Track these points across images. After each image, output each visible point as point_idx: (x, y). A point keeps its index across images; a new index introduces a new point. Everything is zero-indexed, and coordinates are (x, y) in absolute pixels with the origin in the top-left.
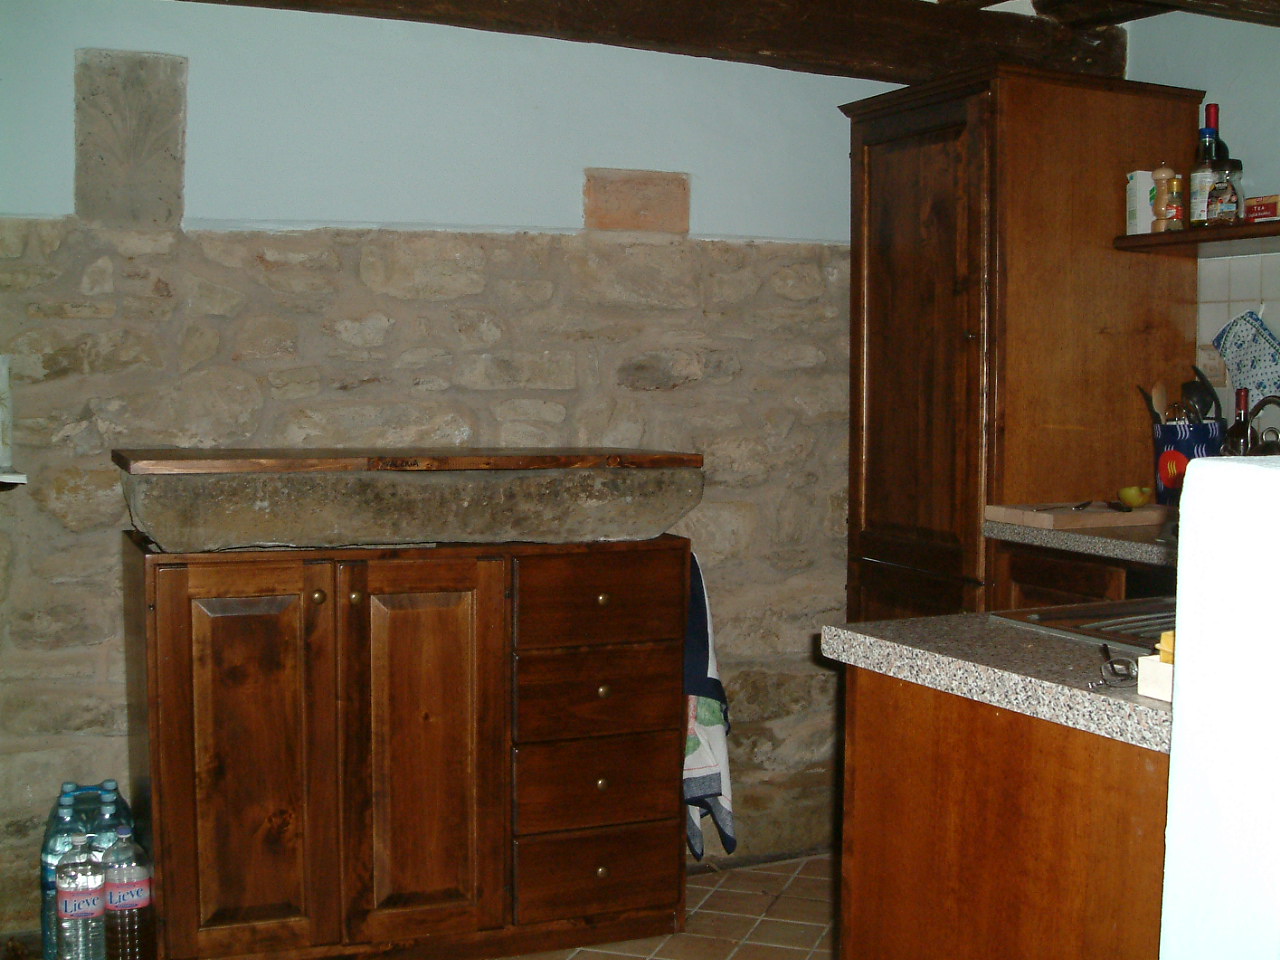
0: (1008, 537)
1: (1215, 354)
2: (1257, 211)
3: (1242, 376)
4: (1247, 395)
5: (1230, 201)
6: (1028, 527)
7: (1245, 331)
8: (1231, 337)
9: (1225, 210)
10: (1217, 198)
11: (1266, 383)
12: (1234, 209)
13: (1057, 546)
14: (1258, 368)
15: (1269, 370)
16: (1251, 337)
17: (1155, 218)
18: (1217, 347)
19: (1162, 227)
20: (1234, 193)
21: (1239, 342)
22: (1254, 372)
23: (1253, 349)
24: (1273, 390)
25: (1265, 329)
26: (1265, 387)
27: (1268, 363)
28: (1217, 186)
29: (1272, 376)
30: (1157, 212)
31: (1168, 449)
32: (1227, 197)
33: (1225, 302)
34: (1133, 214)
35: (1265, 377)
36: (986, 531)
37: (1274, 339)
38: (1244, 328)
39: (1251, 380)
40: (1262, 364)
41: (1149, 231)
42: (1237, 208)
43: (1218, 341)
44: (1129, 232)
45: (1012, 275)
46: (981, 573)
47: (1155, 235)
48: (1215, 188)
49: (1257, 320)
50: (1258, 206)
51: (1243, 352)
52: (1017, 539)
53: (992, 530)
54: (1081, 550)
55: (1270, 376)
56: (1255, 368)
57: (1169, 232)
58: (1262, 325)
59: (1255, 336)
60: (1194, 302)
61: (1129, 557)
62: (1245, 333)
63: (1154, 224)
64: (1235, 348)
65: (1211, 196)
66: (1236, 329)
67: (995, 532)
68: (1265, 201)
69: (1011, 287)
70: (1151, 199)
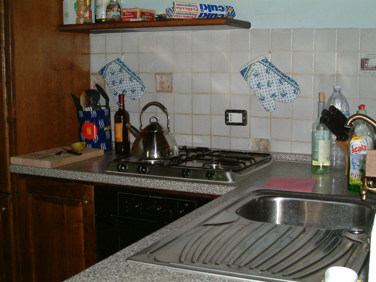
0: (25, 172)
1: (100, 77)
2: (127, 15)
3: (115, 87)
4: (123, 97)
5: (117, 11)
6: (37, 167)
7: (116, 67)
8: (108, 70)
9: (116, 14)
10: (111, 9)
11: (127, 90)
12: (119, 14)
13: (54, 176)
14: (123, 83)
15: (128, 85)
16: (118, 70)
17: (77, 17)
18: (102, 74)
19: (82, 21)
20: (119, 7)
21: (112, 72)
22: (121, 85)
23: (120, 75)
24: (130, 93)
25: (125, 66)
26: (126, 92)
27: (128, 82)
28: (111, 3)
29: (130, 87)
30: (78, 14)
31: (87, 122)
32: (116, 9)
33: (104, 54)
34: (67, 15)
35: (126, 88)
36: (12, 169)
37: (130, 71)
38: (115, 66)
39: (120, 89)
40: (125, 82)
41: (75, 23)
42: (120, 14)
43: (102, 71)
44: (65, 23)
45: (17, 44)
46: (9, 189)
47: (78, 25)
48: (110, 5)
49: (121, 62)
50: (127, 13)
51: (114, 77)
52: (31, 173)
53: (16, 169)
54: (68, 178)
55: (129, 87)
56: (122, 83)
57: (85, 24)
58: (123, 64)
59: (120, 69)
60: (89, 54)
61: (96, 181)
62: (115, 68)
63: (78, 20)
64: (110, 75)
65: (108, 8)
66: (110, 66)
67: (18, 170)
68: (131, 11)
69: (17, 51)
70: (75, 8)
